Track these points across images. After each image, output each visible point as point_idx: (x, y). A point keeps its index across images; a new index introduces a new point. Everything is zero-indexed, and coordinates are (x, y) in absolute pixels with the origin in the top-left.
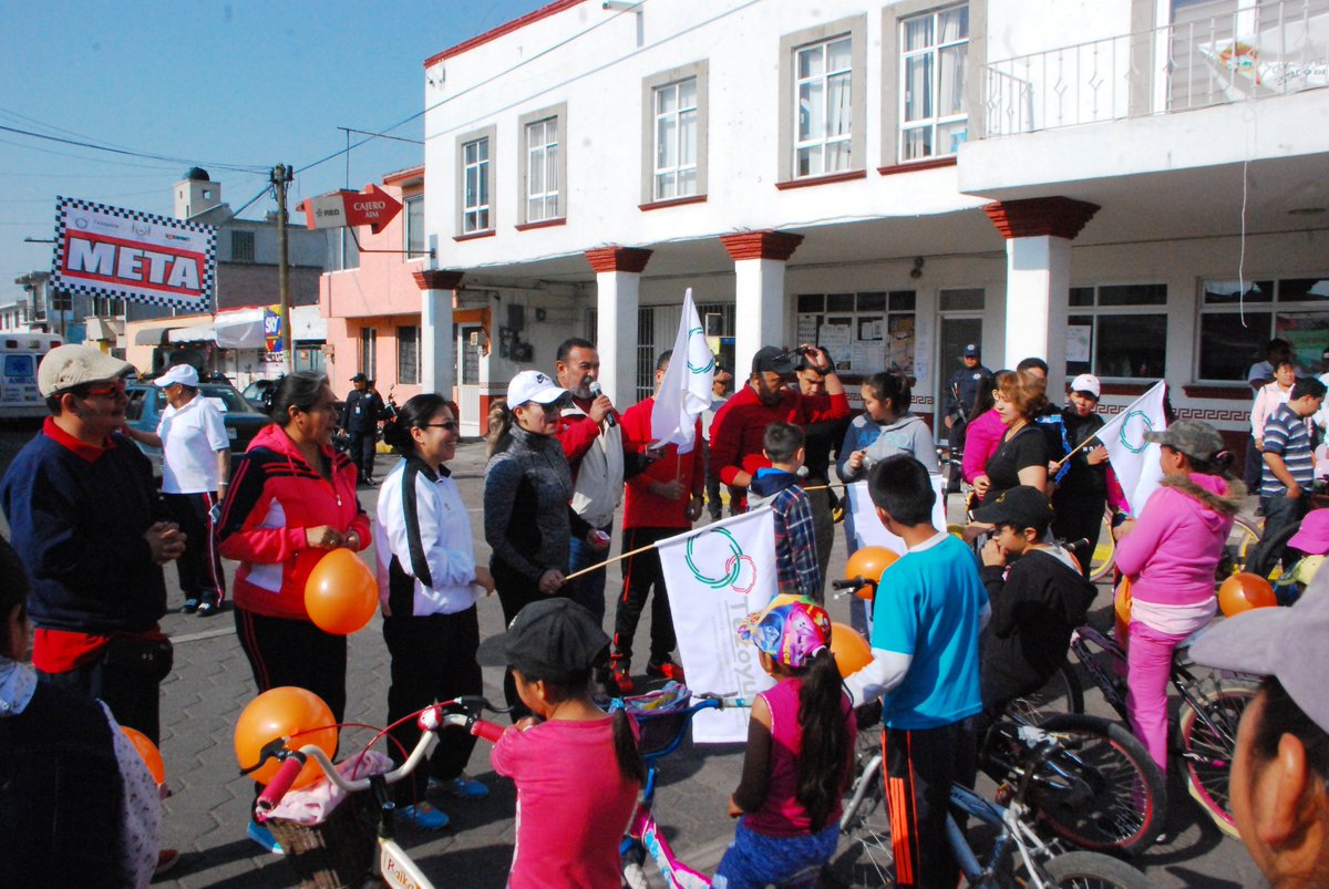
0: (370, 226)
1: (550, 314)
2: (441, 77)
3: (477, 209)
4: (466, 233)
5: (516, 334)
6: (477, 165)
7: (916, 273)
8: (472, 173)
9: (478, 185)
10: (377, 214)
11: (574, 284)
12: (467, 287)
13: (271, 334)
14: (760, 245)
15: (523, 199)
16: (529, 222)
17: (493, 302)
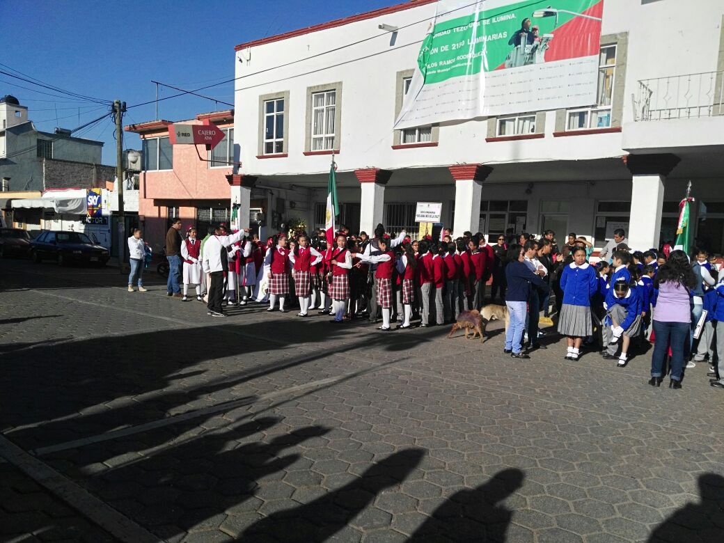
0: (205, 145)
1: (298, 205)
2: (249, 58)
3: (274, 140)
4: (265, 154)
5: (280, 215)
6: (275, 114)
7: (529, 191)
8: (270, 119)
9: (275, 125)
10: (211, 138)
11: (309, 189)
12: (257, 186)
13: (93, 206)
14: (474, 172)
15: (308, 137)
16: (312, 151)
17: (269, 196)
